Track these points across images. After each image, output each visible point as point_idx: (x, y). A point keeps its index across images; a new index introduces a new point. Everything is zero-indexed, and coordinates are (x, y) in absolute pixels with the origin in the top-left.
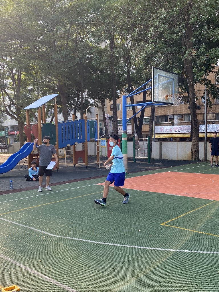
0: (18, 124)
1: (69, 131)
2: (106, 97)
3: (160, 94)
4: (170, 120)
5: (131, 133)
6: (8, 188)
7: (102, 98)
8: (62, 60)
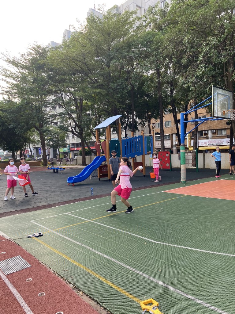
0: (80, 142)
1: (130, 145)
2: (151, 117)
3: (219, 109)
4: (205, 135)
5: (171, 147)
6: (89, 194)
7: (148, 117)
8: (118, 87)
